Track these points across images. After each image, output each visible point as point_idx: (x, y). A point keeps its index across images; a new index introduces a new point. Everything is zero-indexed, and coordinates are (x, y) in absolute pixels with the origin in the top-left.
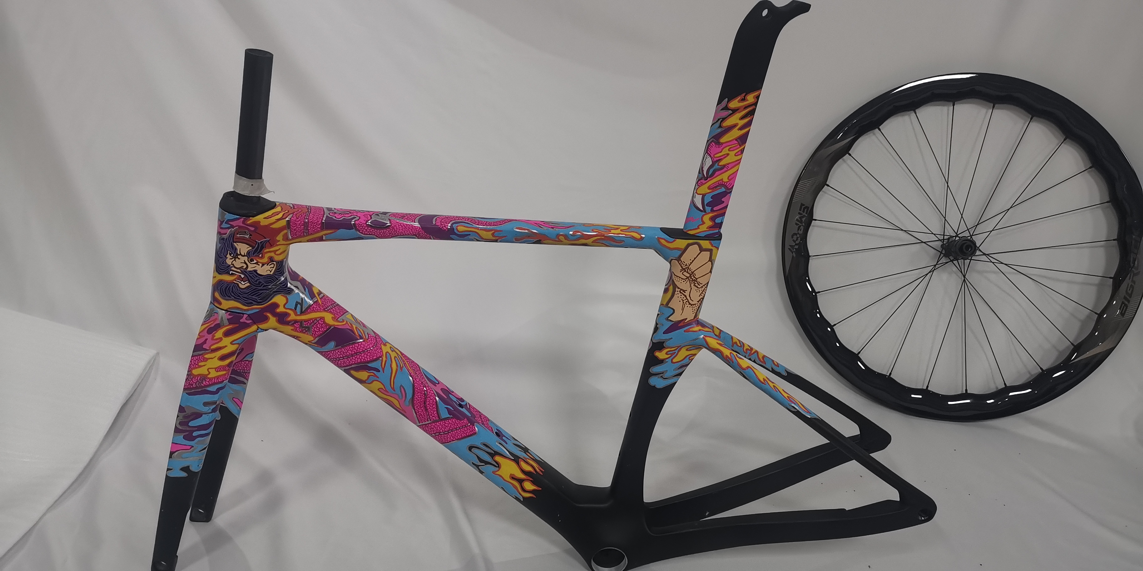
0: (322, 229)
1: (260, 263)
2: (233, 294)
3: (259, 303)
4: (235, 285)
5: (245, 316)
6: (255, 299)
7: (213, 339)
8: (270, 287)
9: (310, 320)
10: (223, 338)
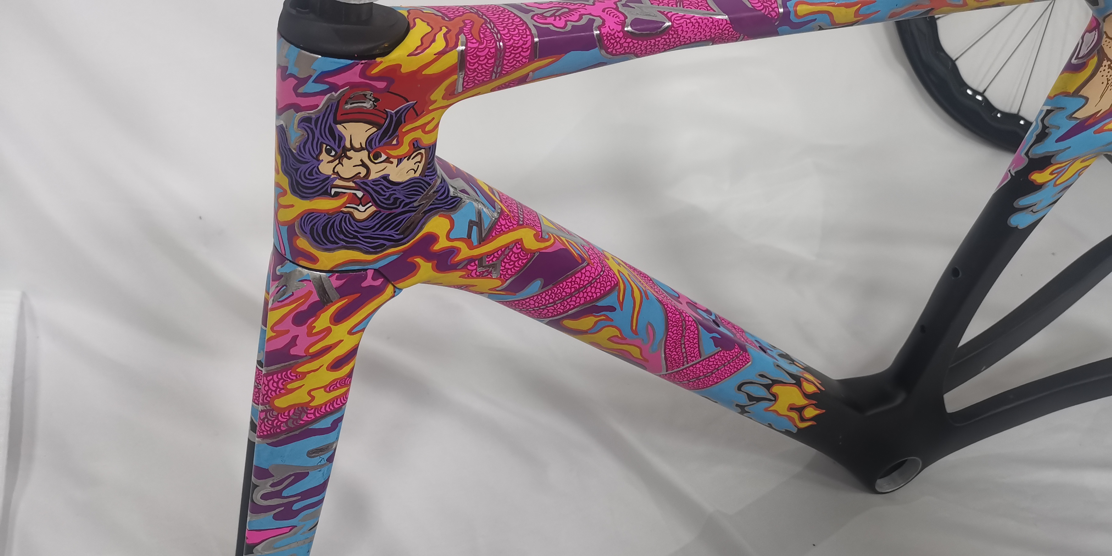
0: (532, 59)
1: (394, 157)
2: (342, 236)
3: (397, 242)
4: (345, 215)
5: (370, 273)
6: (389, 235)
7: (310, 334)
8: (416, 204)
9: (497, 252)
10: (332, 327)
